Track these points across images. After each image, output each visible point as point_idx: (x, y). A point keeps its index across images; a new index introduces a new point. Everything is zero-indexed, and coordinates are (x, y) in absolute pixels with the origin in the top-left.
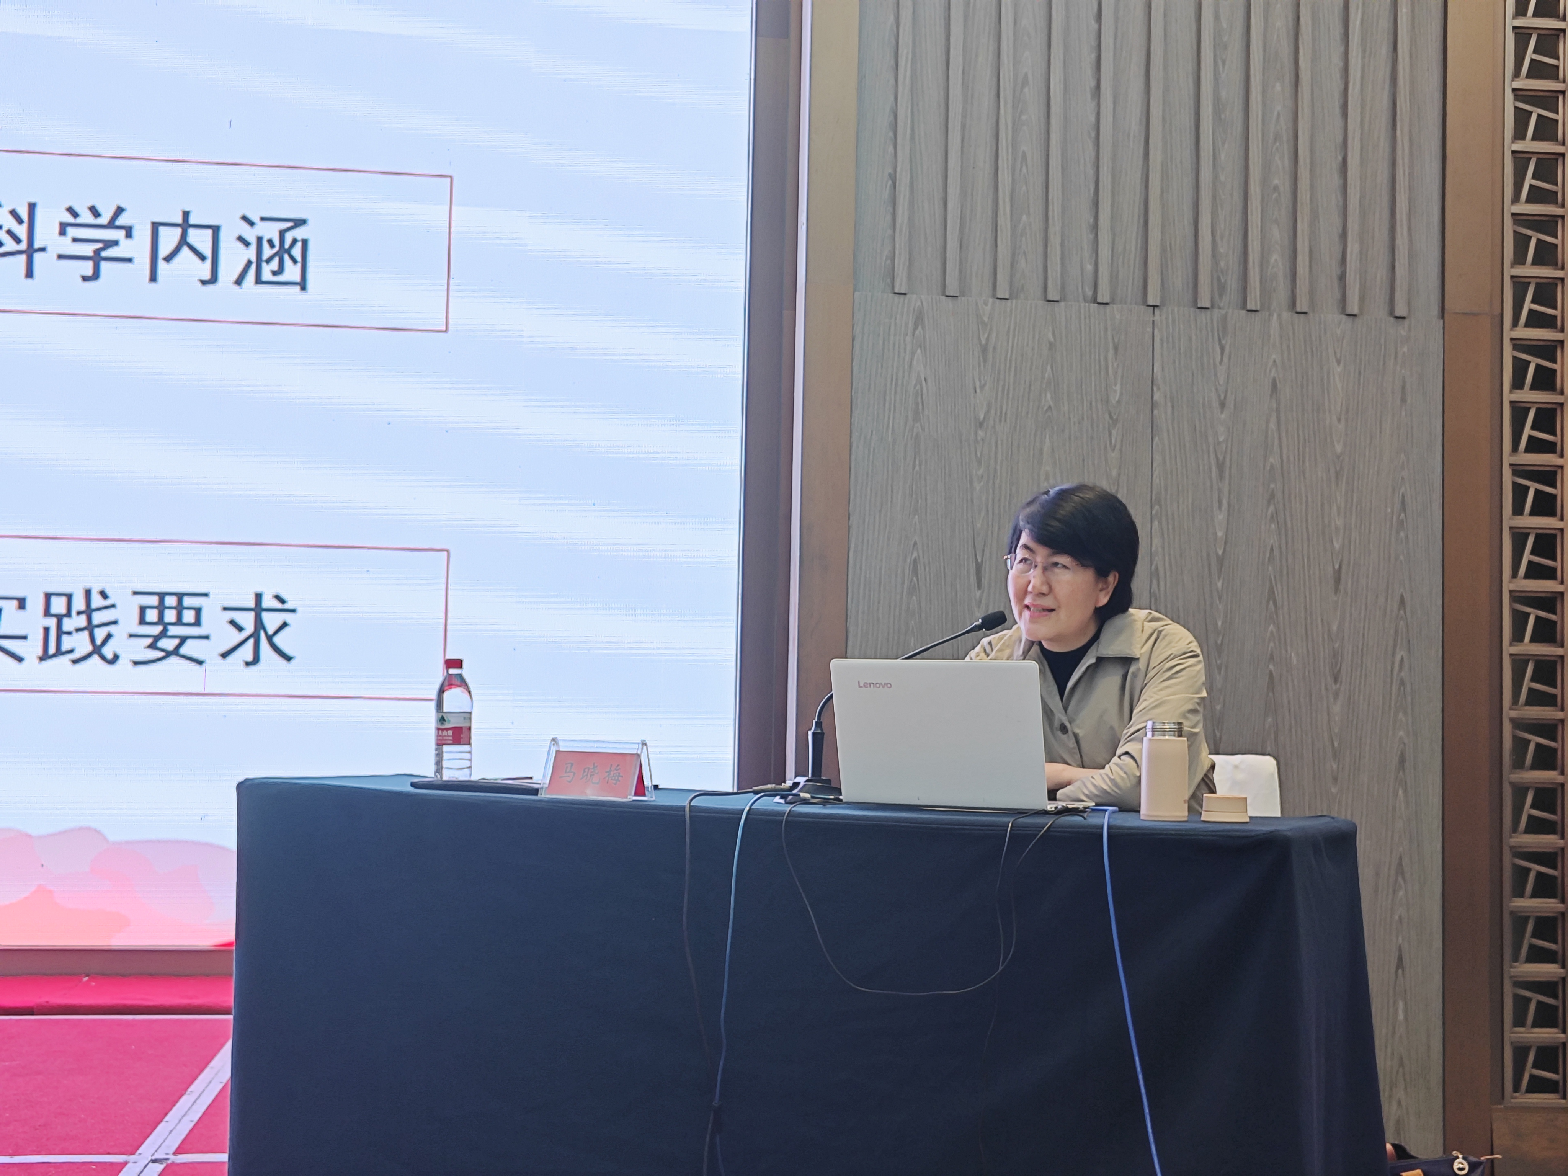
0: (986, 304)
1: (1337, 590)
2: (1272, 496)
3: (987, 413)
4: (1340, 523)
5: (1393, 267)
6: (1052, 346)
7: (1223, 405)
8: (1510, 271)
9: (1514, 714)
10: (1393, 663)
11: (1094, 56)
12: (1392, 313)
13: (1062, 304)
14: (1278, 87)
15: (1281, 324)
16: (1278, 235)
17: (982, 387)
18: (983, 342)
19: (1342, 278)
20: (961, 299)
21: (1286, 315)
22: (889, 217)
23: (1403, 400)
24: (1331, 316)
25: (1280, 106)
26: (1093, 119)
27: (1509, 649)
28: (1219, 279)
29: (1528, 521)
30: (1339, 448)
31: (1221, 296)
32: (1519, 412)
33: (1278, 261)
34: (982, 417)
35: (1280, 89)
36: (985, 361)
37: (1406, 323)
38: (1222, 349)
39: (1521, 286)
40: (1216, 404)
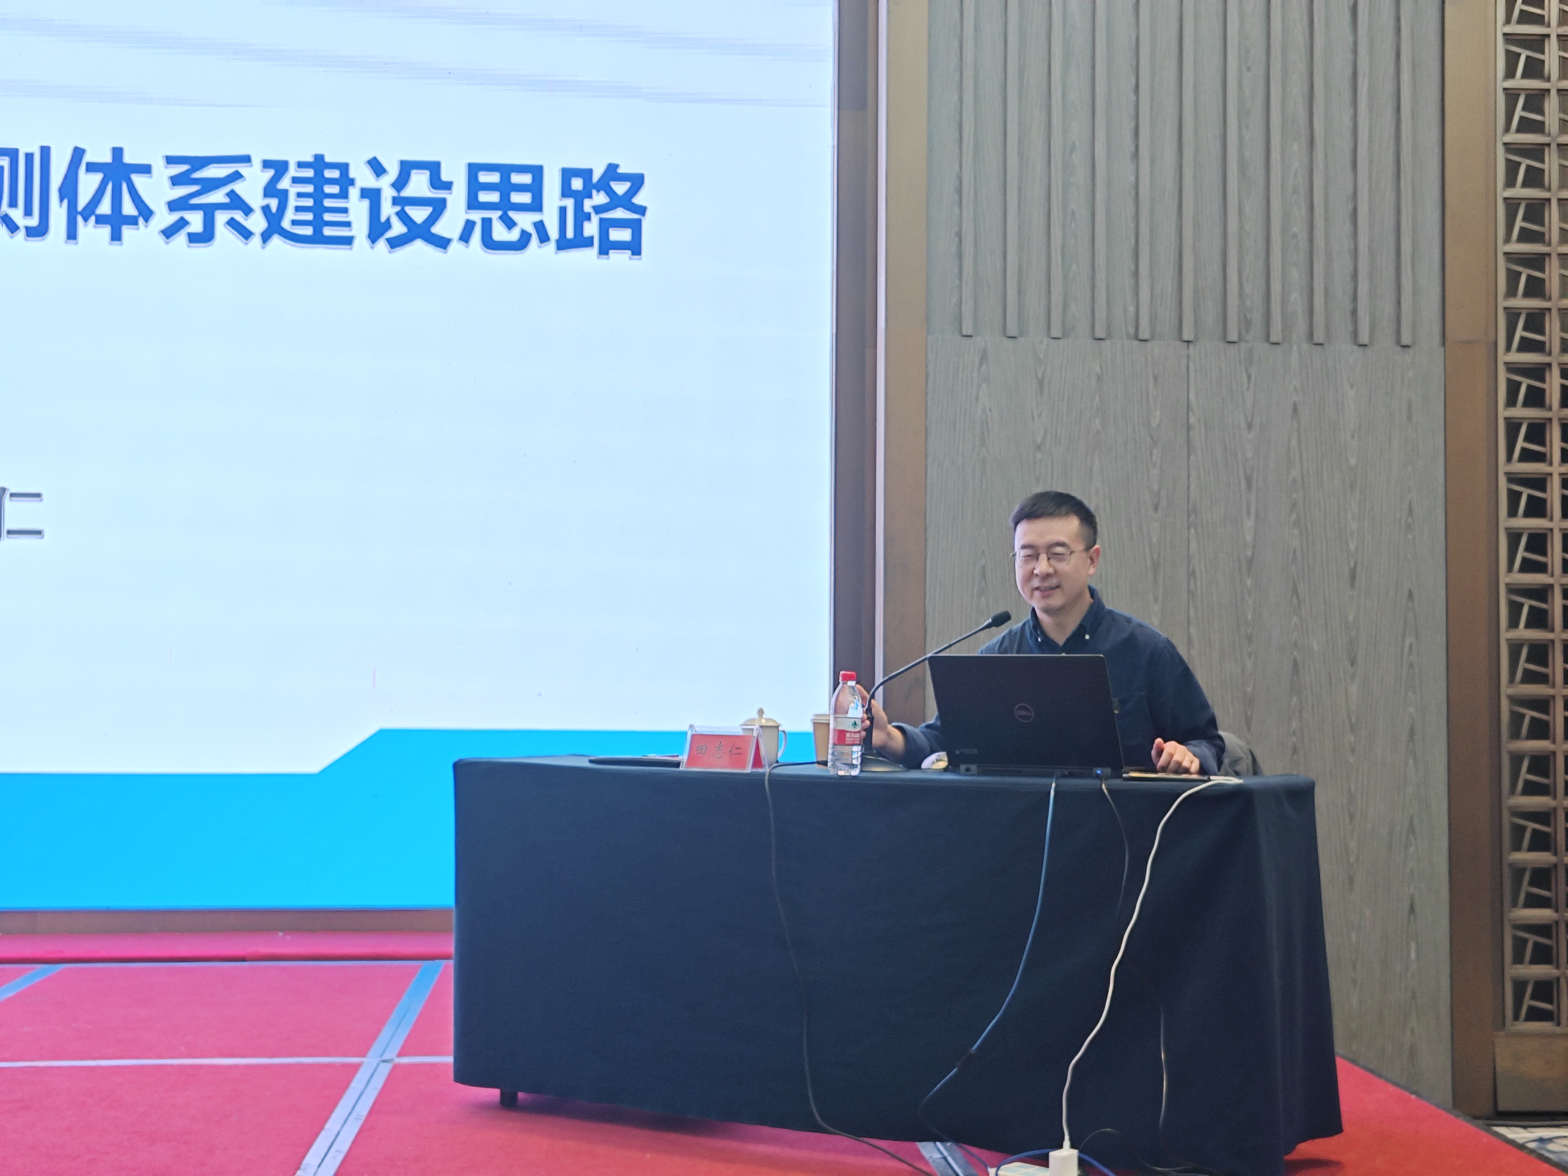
0: (1041, 343)
1: (1352, 585)
2: (1294, 506)
3: (1044, 438)
4: (1354, 527)
5: (1399, 302)
6: (1099, 378)
7: (1250, 426)
8: (1503, 303)
9: (1511, 691)
10: (1403, 649)
11: (1133, 124)
12: (1398, 341)
13: (1108, 342)
14: (1295, 147)
15: (1300, 354)
16: (1297, 276)
17: (1040, 415)
18: (1040, 375)
19: (1354, 312)
20: (1021, 339)
21: (1305, 346)
22: (956, 270)
23: (1409, 418)
24: (1343, 346)
25: (1297, 164)
26: (1132, 179)
27: (1506, 635)
28: (1245, 317)
29: (1522, 522)
30: (1353, 461)
31: (1247, 331)
32: (1513, 427)
33: (1297, 299)
34: (1039, 441)
35: (1298, 148)
36: (1042, 392)
37: (1411, 351)
38: (1249, 377)
39: (1512, 316)
40: (1243, 425)
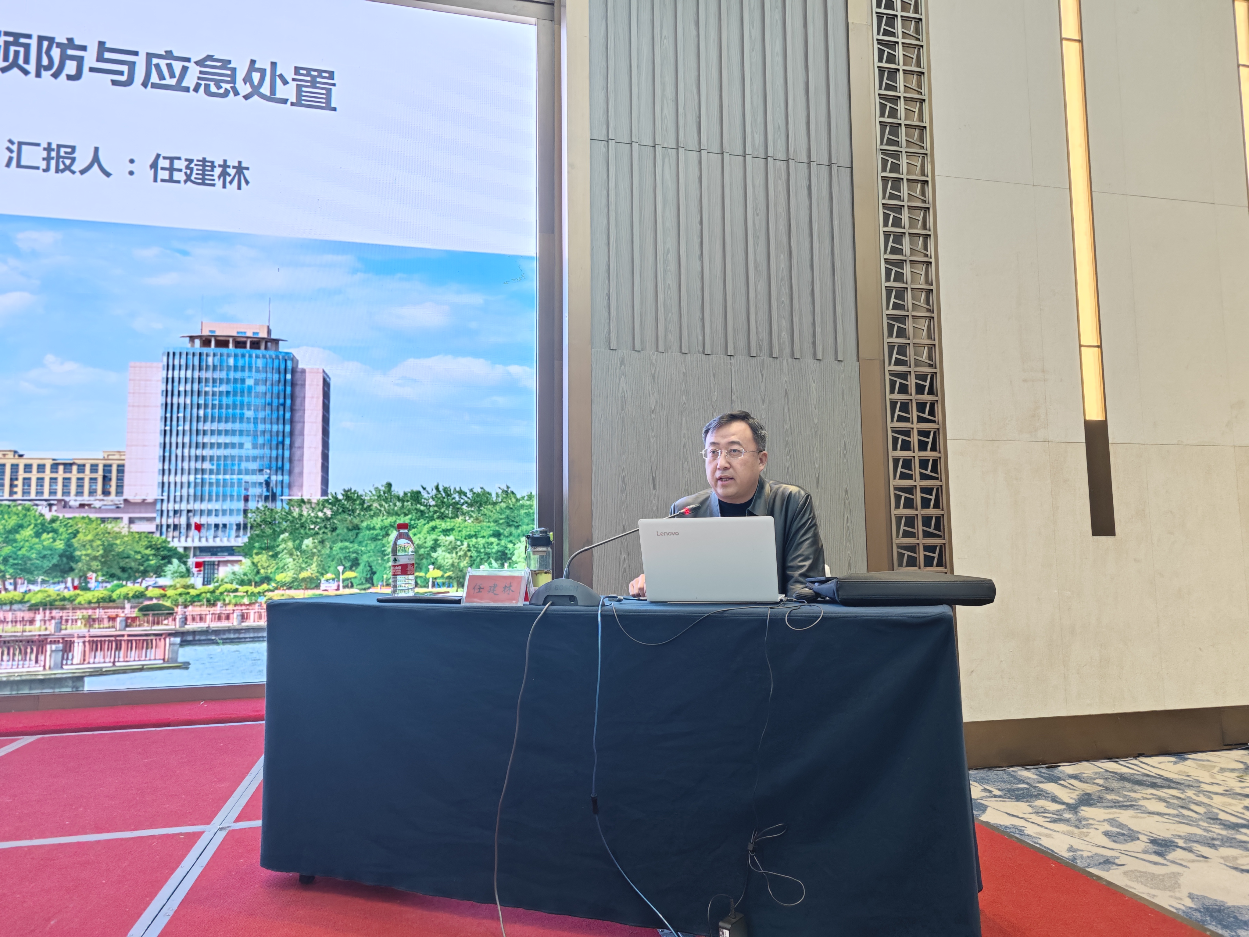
0: (654, 354)
1: (818, 486)
2: (787, 444)
3: (656, 405)
4: (818, 455)
5: (836, 338)
6: (685, 374)
7: (763, 401)
8: (887, 340)
9: (897, 542)
10: (844, 520)
11: (699, 240)
12: (836, 359)
13: (689, 354)
14: (782, 256)
15: (788, 364)
16: (785, 323)
17: (653, 394)
18: (653, 372)
19: (814, 343)
20: (642, 352)
21: (790, 360)
22: (607, 314)
23: (843, 398)
24: (810, 361)
25: (784, 265)
26: (700, 269)
27: (894, 512)
28: (759, 344)
29: (899, 453)
30: (816, 421)
31: (761, 352)
32: (893, 404)
33: (785, 335)
34: (653, 408)
35: (783, 257)
36: (654, 381)
37: (843, 363)
38: (762, 376)
39: (891, 347)
40: (760, 401)
